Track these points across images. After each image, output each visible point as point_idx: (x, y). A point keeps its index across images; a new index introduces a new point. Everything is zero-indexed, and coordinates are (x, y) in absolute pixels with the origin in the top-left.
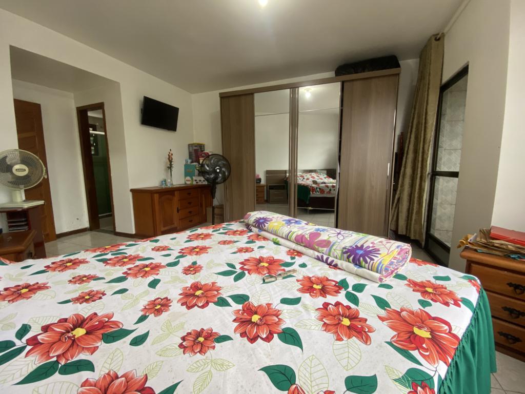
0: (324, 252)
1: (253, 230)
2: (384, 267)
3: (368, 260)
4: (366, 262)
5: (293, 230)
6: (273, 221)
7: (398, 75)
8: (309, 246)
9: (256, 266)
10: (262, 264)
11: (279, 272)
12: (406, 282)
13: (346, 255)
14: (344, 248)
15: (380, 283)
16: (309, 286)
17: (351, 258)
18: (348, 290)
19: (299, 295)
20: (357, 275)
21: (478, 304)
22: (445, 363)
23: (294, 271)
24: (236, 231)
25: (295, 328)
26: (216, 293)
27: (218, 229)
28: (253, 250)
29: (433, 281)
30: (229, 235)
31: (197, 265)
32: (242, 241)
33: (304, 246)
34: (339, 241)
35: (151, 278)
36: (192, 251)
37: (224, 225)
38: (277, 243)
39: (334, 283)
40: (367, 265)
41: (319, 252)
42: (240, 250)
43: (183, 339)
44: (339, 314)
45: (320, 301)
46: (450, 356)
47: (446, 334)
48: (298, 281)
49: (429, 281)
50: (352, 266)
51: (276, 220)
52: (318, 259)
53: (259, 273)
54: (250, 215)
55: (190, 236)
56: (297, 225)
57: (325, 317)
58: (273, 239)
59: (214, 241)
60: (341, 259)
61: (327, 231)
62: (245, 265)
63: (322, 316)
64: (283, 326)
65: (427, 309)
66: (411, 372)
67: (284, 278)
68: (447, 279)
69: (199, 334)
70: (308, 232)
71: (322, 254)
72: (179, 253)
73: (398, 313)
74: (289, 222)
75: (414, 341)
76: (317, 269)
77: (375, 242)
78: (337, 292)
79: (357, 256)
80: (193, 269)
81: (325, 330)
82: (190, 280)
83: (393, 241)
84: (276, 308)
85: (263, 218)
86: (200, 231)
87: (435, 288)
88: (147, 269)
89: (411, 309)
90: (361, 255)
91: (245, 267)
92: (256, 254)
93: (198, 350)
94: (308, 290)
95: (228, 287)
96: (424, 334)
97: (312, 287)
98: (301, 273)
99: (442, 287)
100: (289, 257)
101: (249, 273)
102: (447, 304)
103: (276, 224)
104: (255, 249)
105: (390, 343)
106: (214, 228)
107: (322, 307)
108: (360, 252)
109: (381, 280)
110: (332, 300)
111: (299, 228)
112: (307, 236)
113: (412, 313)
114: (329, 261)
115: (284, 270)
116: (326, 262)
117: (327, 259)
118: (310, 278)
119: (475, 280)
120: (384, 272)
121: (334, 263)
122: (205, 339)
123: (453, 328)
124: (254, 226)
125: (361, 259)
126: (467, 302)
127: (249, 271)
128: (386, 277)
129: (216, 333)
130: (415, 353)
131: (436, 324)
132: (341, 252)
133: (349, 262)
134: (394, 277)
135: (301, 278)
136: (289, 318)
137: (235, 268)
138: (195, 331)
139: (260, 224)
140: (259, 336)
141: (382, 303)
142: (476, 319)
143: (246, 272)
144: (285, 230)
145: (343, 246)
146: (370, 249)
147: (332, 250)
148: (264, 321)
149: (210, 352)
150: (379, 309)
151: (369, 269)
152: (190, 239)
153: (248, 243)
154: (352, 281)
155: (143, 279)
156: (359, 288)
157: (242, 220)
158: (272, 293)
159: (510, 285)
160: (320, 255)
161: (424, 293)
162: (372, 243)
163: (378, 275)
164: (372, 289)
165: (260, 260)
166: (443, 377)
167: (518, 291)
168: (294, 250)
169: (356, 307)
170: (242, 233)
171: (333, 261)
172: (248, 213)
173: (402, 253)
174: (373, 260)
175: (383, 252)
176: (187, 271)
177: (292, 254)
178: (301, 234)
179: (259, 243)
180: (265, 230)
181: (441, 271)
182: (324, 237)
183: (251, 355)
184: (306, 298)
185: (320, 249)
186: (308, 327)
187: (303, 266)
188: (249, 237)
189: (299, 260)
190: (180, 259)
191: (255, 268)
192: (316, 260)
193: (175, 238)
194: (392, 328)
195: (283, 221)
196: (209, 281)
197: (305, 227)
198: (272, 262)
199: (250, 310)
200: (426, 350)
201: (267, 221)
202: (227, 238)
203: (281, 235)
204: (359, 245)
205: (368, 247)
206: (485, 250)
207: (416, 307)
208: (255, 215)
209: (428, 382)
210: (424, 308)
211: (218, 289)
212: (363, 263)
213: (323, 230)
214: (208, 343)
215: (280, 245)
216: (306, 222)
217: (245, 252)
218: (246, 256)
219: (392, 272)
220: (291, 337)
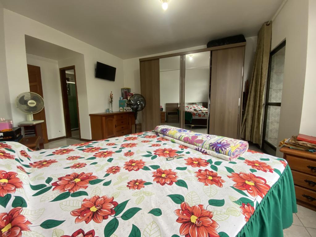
0: (200, 146)
1: (160, 135)
2: (232, 152)
3: (224, 149)
5: (182, 135)
6: (171, 130)
7: (245, 46)
8: (191, 143)
9: (163, 152)
10: (166, 152)
11: (175, 156)
12: (244, 161)
13: (211, 147)
14: (211, 143)
15: (230, 161)
16: (191, 162)
17: (214, 149)
18: (212, 164)
19: (186, 166)
20: (217, 157)
21: (284, 173)
22: (261, 197)
23: (183, 155)
24: (150, 136)
25: (184, 180)
26: (142, 164)
27: (140, 135)
28: (160, 145)
29: (260, 161)
30: (147, 138)
31: (132, 152)
32: (155, 141)
33: (188, 143)
34: (208, 140)
35: (108, 158)
36: (128, 145)
37: (144, 133)
38: (173, 142)
39: (205, 161)
40: (223, 152)
41: (197, 146)
42: (154, 145)
43: (129, 183)
44: (207, 175)
45: (197, 169)
46: (264, 194)
47: (263, 184)
48: (185, 160)
49: (257, 161)
50: (214, 153)
51: (173, 130)
52: (196, 150)
53: (164, 156)
54: (158, 127)
55: (126, 138)
56: (184, 132)
57: (199, 176)
58: (171, 140)
59: (139, 141)
60: (209, 149)
61: (201, 135)
62: (157, 152)
64: (178, 179)
65: (254, 173)
66: (242, 199)
67: (177, 158)
68: (268, 160)
69: (136, 182)
70: (191, 136)
71: (198, 147)
72: (121, 146)
73: (238, 175)
74: (180, 131)
75: (245, 186)
76: (195, 155)
77: (228, 140)
78: (206, 165)
79: (217, 148)
80: (129, 154)
81: (199, 181)
82: (128, 159)
83: (237, 140)
84: (174, 171)
85: (165, 129)
86: (130, 136)
87: (260, 164)
88: (105, 154)
89: (245, 173)
90: (220, 147)
91: (157, 153)
92: (162, 147)
93: (136, 188)
94: (191, 164)
95: (148, 162)
96: (251, 183)
97: (193, 163)
98: (187, 156)
99: (264, 163)
100: (180, 149)
101: (159, 156)
102: (266, 171)
103: (173, 132)
104: (162, 145)
105: (233, 187)
106: (138, 134)
107: (198, 171)
108: (220, 145)
109: (230, 159)
110: (203, 168)
111: (186, 134)
112: (190, 138)
113: (246, 175)
114: (202, 151)
115: (178, 155)
117: (201, 149)
118: (192, 158)
119: (283, 161)
120: (232, 156)
121: (205, 152)
122: (139, 184)
123: (267, 182)
124: (160, 133)
125: (220, 149)
126: (277, 171)
127: (159, 155)
128: (233, 158)
129: (144, 181)
130: (245, 192)
131: (258, 179)
132: (209, 145)
133: (213, 151)
134: (238, 159)
135: (187, 158)
136: (181, 176)
137: (152, 154)
138: (133, 180)
139: (164, 132)
140: (166, 183)
141: (230, 170)
142: (282, 180)
143: (158, 155)
144: (178, 135)
145: (210, 142)
146: (225, 144)
147: (204, 145)
148: (168, 176)
149: (142, 189)
150: (228, 173)
151: (224, 154)
152: (126, 140)
153: (157, 142)
154: (214, 160)
155: (104, 158)
156: (218, 163)
157: (154, 131)
158: (172, 164)
159: (309, 167)
160: (197, 147)
161: (254, 166)
162: (226, 141)
163: (228, 157)
164: (225, 164)
165: (165, 150)
166: (259, 203)
168: (183, 145)
169: (216, 172)
170: (154, 137)
171: (204, 150)
172: (157, 126)
173: (243, 147)
174: (226, 149)
175: (232, 145)
176: (126, 154)
177: (182, 147)
178: (187, 137)
179: (163, 142)
180: (166, 135)
181: (265, 156)
182: (200, 138)
183: (162, 190)
184: (190, 167)
185: (197, 144)
186: (191, 180)
187: (188, 153)
188: (158, 139)
189: (186, 150)
190: (122, 149)
191: (162, 153)
192: (195, 150)
193: (118, 139)
194: (234, 181)
195: (177, 130)
196: (139, 159)
197: (189, 134)
198: (171, 151)
199: (161, 172)
200: (251, 190)
201: (168, 130)
202: (146, 139)
203: (175, 138)
204: (219, 142)
205: (224, 143)
206: (294, 147)
207: (248, 172)
208: (161, 127)
209: (250, 204)
210: (252, 172)
211: (143, 163)
212: (221, 151)
213: (199, 135)
214: (141, 185)
215: (175, 143)
216: (189, 131)
217: (156, 146)
218: (157, 148)
219: (237, 156)
220: (182, 183)
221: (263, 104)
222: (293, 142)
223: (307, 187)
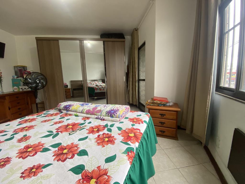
0: (99, 115)
1: (63, 112)
2: (120, 115)
3: (115, 114)
4: (114, 115)
5: (85, 108)
6: (74, 105)
8: (92, 114)
9: (66, 128)
10: (69, 127)
11: (78, 128)
12: (128, 119)
13: (107, 114)
14: (107, 111)
15: (119, 122)
16: (92, 131)
18: (108, 127)
19: (87, 135)
20: (112, 121)
21: (149, 122)
22: (138, 142)
23: (85, 126)
24: (53, 114)
25: (85, 149)
26: (41, 147)
27: (40, 115)
28: (63, 121)
29: (136, 117)
30: (48, 117)
31: (28, 136)
32: (57, 118)
33: (90, 114)
34: (105, 109)
36: (22, 129)
37: (45, 112)
38: (77, 116)
39: (103, 126)
40: (115, 116)
41: (97, 115)
42: (56, 123)
43: (23, 173)
44: (104, 138)
45: (96, 135)
46: (139, 140)
47: (139, 133)
48: (87, 130)
49: (135, 117)
50: (110, 118)
51: (76, 105)
52: (97, 118)
53: (67, 131)
54: (61, 104)
55: (20, 122)
56: (86, 106)
57: (98, 140)
58: (75, 114)
59: (38, 122)
60: (105, 116)
61: (100, 106)
62: (59, 129)
63: (97, 140)
64: (79, 150)
65: (134, 127)
66: (127, 149)
67: (80, 130)
68: (140, 115)
69: (32, 168)
70: (92, 108)
72: (14, 132)
73: (125, 131)
74: (83, 105)
75: (129, 138)
76: (95, 123)
77: (118, 107)
78: (104, 129)
79: (111, 114)
80: (25, 138)
81: (98, 145)
82: (23, 145)
83: (124, 106)
84: (76, 144)
85: (69, 105)
86: (27, 118)
87: (137, 119)
89: (129, 128)
90: (113, 113)
91: (59, 130)
92: (65, 123)
93: (33, 175)
94: (91, 132)
95: (48, 142)
96: (132, 135)
97: (93, 130)
98: (88, 126)
99: (139, 118)
100: (83, 121)
101: (61, 133)
102: (139, 123)
103: (76, 107)
104: (65, 121)
105: (121, 142)
106: (37, 115)
107: (97, 137)
108: (113, 112)
109: (120, 120)
110: (101, 133)
111: (88, 107)
112: (91, 110)
113: (129, 129)
114: (101, 118)
115: (80, 127)
116: (100, 119)
117: (100, 117)
118: (93, 127)
119: (148, 114)
120: (121, 117)
121: (103, 119)
122: (36, 169)
123: (141, 131)
124: (63, 110)
125: (113, 114)
126: (145, 122)
127: (61, 132)
128: (121, 119)
129: (43, 165)
130: (129, 142)
131: (136, 131)
132: (105, 113)
133: (109, 116)
134: (125, 118)
135: (88, 128)
136: (82, 146)
137: (53, 132)
138: (29, 168)
139: (67, 108)
140: (67, 158)
141: (119, 129)
142: (148, 126)
143: (60, 133)
144: (81, 109)
145: (106, 111)
146: (116, 110)
147: (102, 113)
148: (70, 151)
149: (39, 175)
150: (119, 131)
151: (116, 118)
152: (20, 123)
153: (60, 119)
154: (109, 123)
156: (112, 126)
157: (56, 108)
158: (74, 138)
159: (160, 114)
160: (97, 116)
161: (133, 122)
162: (117, 107)
163: (118, 119)
164: (117, 124)
165: (68, 125)
166: (137, 147)
167: (162, 116)
168: (86, 117)
169: (111, 133)
170: (56, 114)
171: (103, 118)
172: (60, 104)
173: (127, 110)
174: (117, 113)
175: (120, 110)
176: (20, 141)
177: (85, 119)
178: (88, 109)
179: (66, 118)
180: (70, 111)
181: (140, 113)
182: (99, 108)
184: (91, 136)
185: (97, 114)
186: (91, 146)
187: (90, 123)
188: (61, 116)
189: (88, 121)
190: (14, 135)
191: (65, 129)
192: (95, 119)
193: (9, 125)
194: (122, 136)
195: (80, 105)
196: (37, 142)
197: (91, 106)
198: (74, 125)
199: (63, 149)
200: (132, 140)
201: (71, 106)
202: (47, 118)
203: (79, 112)
204: (112, 109)
205: (115, 109)
206: (153, 104)
207: (130, 127)
208: (63, 104)
209: (132, 150)
210: (133, 126)
211: (42, 145)
212: (114, 116)
213: (99, 106)
214: (38, 170)
215: (78, 116)
216: (91, 104)
217: (58, 123)
218: (60, 125)
219: (124, 117)
220: (84, 153)
221: (137, 80)
222: (152, 101)
223: (161, 126)
